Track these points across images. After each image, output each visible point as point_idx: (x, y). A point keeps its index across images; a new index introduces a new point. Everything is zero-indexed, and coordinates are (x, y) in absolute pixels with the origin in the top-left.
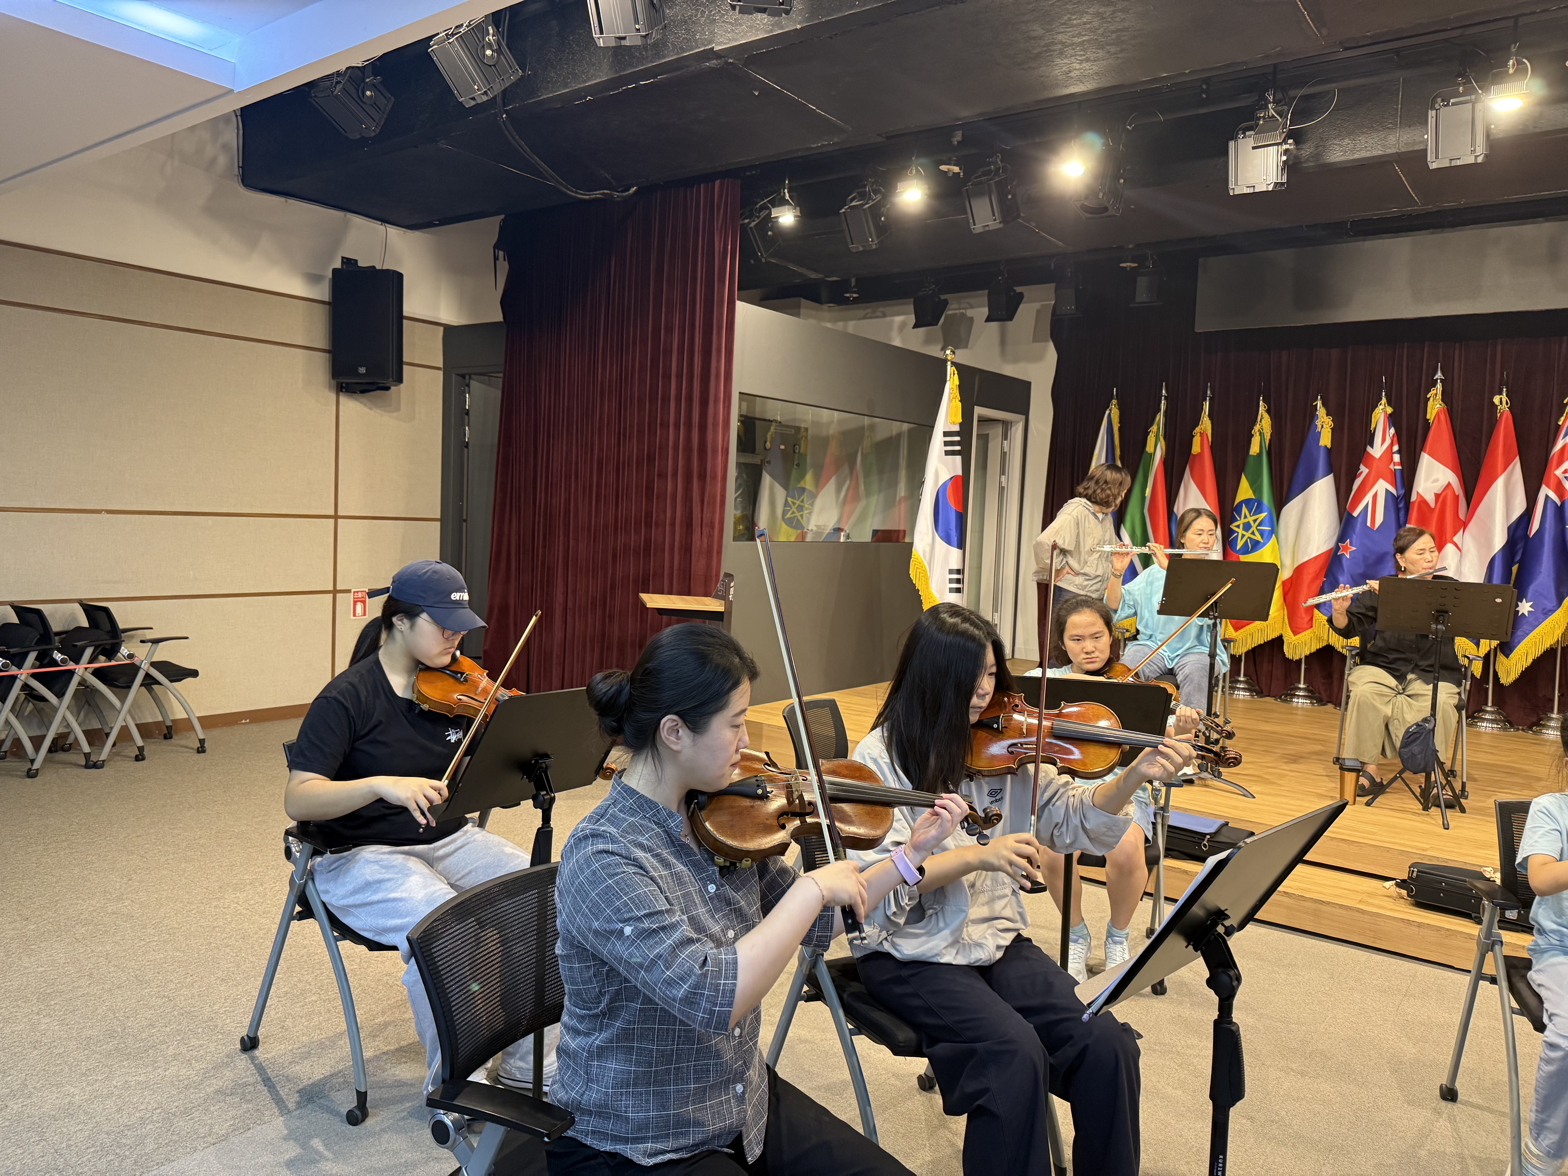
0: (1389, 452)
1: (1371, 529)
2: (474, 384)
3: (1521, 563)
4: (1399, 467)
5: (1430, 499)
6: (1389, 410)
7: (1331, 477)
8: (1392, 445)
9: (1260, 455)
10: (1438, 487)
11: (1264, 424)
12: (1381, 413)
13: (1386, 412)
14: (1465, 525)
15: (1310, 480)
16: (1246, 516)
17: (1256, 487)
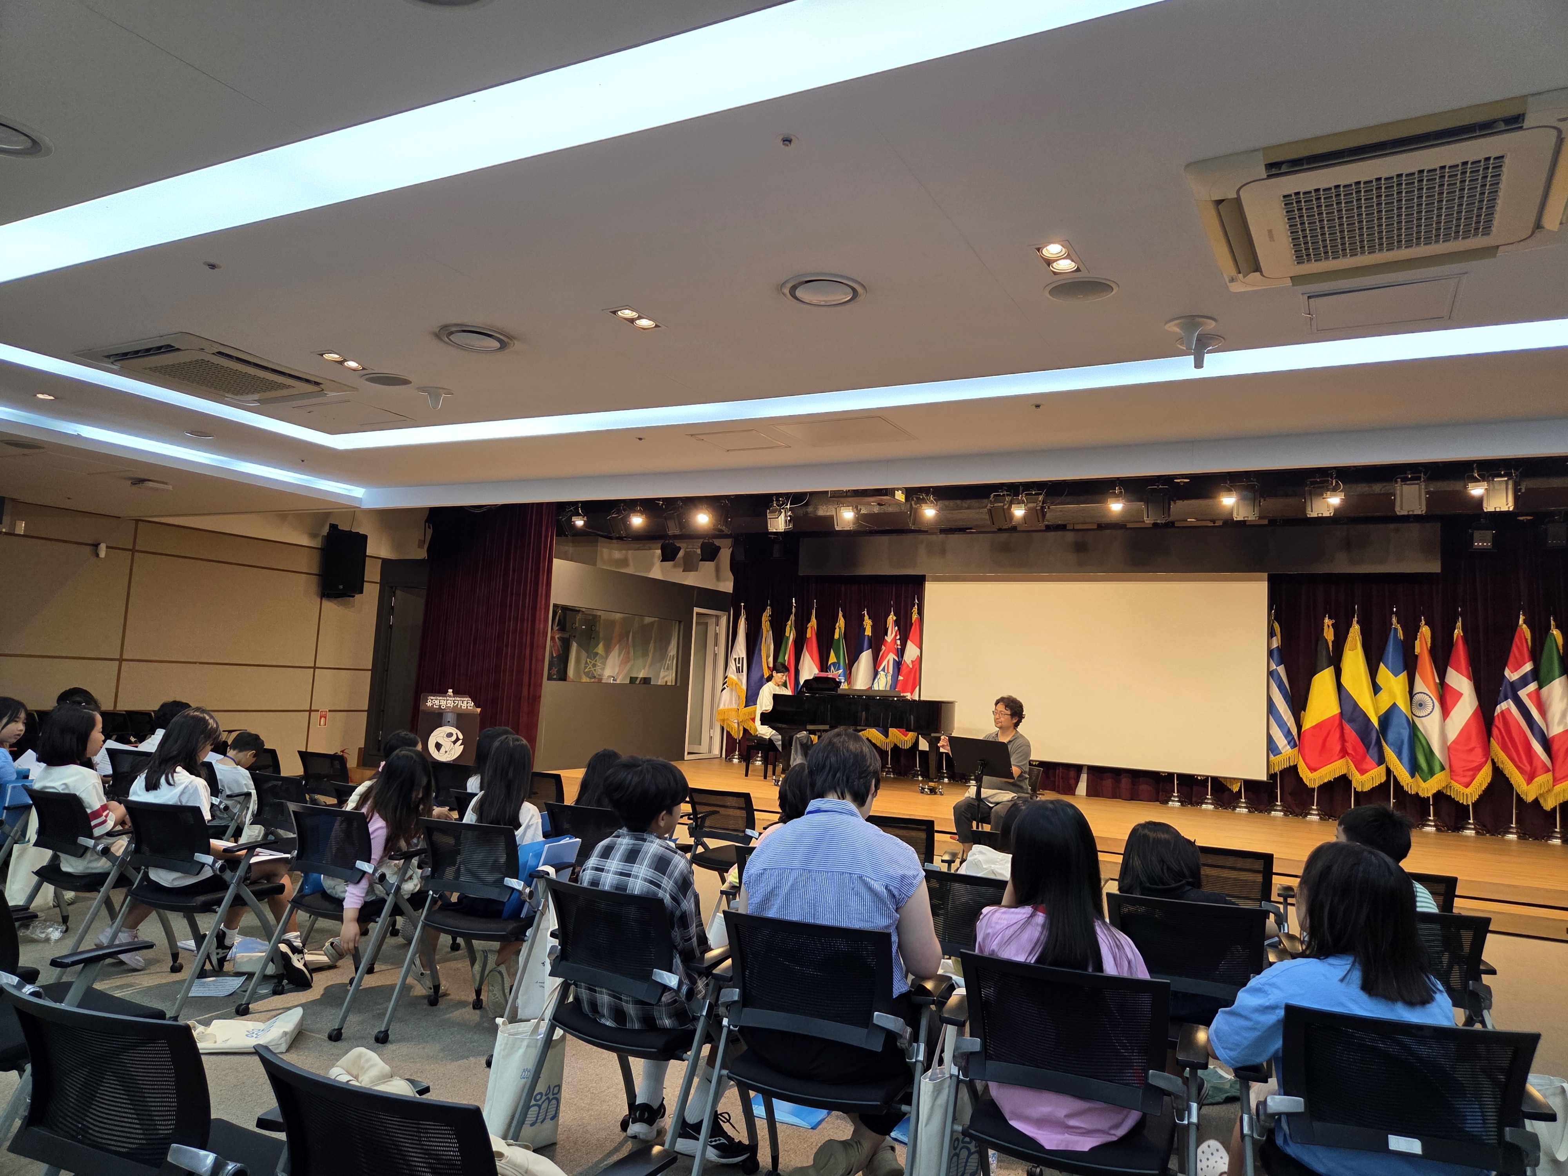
0: (895, 639)
2: (398, 592)
4: (899, 647)
6: (895, 618)
7: (871, 650)
8: (896, 635)
9: (840, 639)
11: (841, 623)
13: (892, 619)
15: (862, 653)
17: (837, 656)
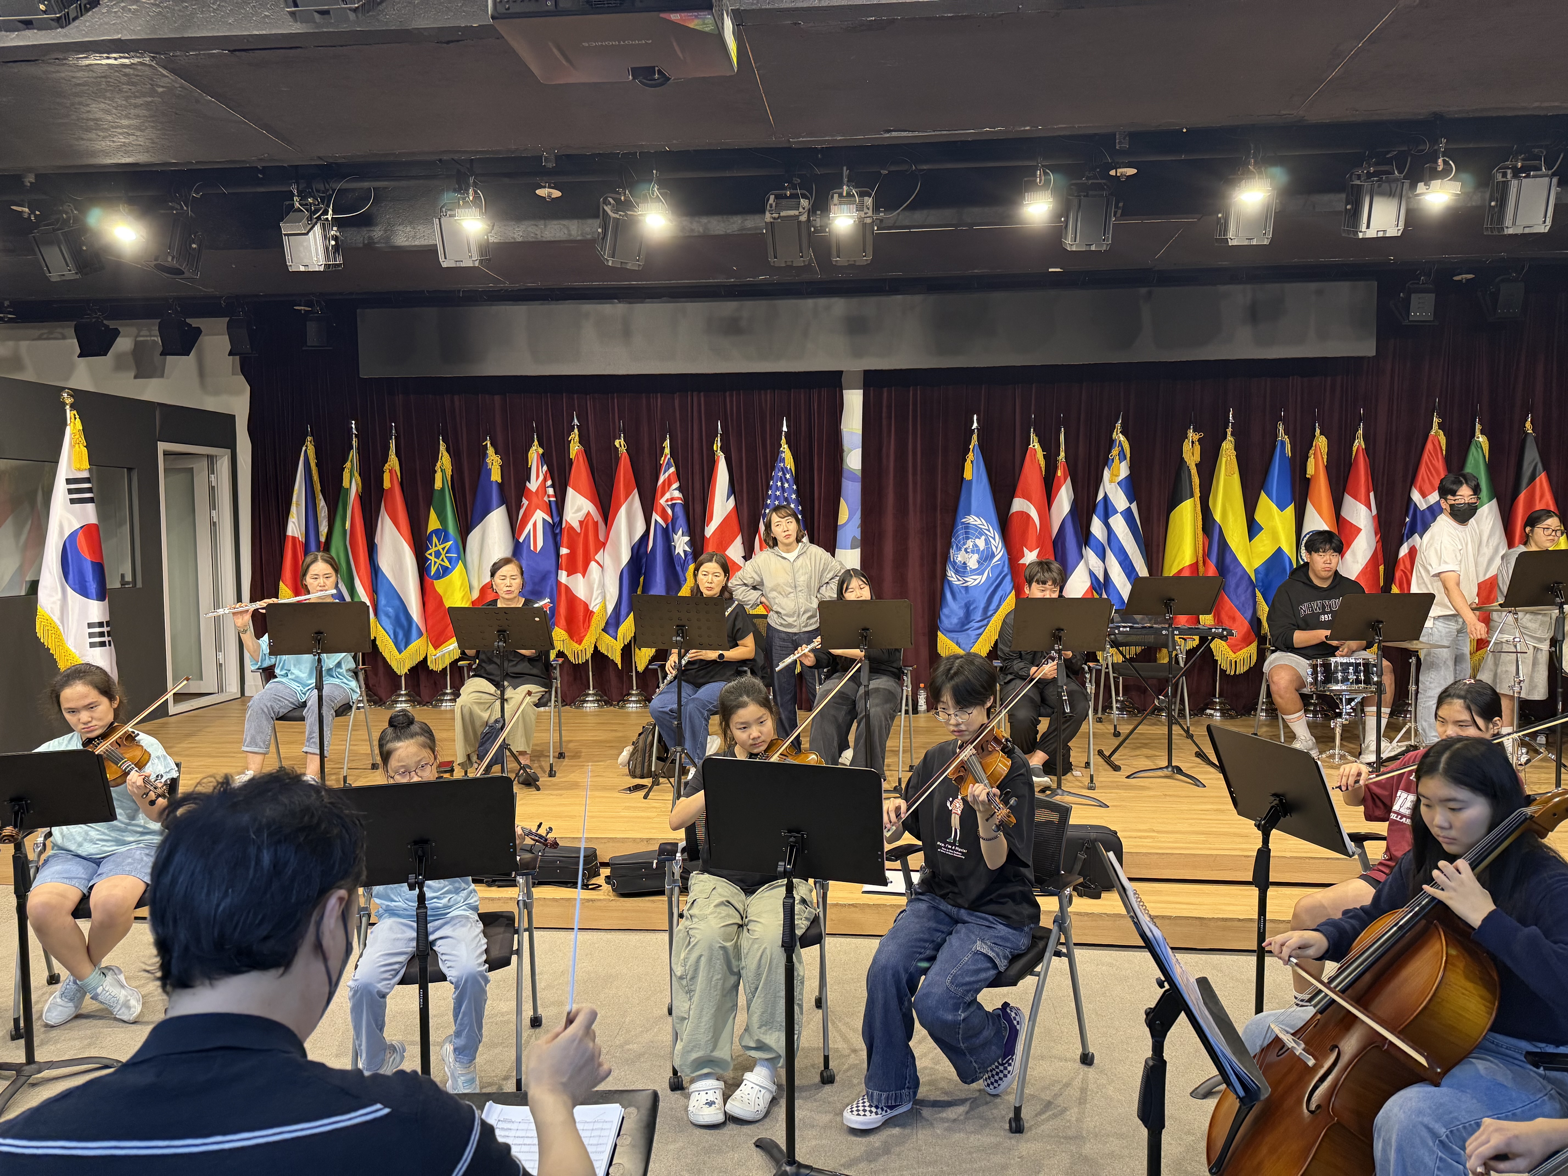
0: (544, 486)
1: (534, 552)
3: (645, 574)
4: (553, 499)
5: (576, 525)
6: (541, 451)
7: (504, 507)
8: (545, 480)
9: (443, 489)
10: (581, 516)
11: (445, 461)
12: (535, 452)
13: (538, 453)
14: (604, 545)
15: (486, 512)
16: (436, 546)
17: (442, 518)
